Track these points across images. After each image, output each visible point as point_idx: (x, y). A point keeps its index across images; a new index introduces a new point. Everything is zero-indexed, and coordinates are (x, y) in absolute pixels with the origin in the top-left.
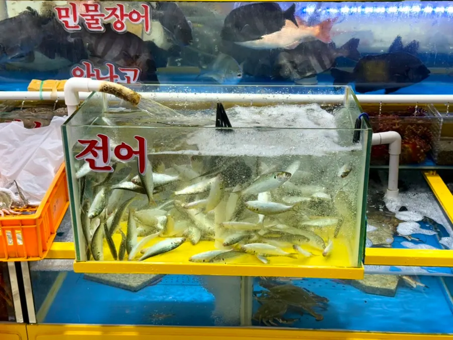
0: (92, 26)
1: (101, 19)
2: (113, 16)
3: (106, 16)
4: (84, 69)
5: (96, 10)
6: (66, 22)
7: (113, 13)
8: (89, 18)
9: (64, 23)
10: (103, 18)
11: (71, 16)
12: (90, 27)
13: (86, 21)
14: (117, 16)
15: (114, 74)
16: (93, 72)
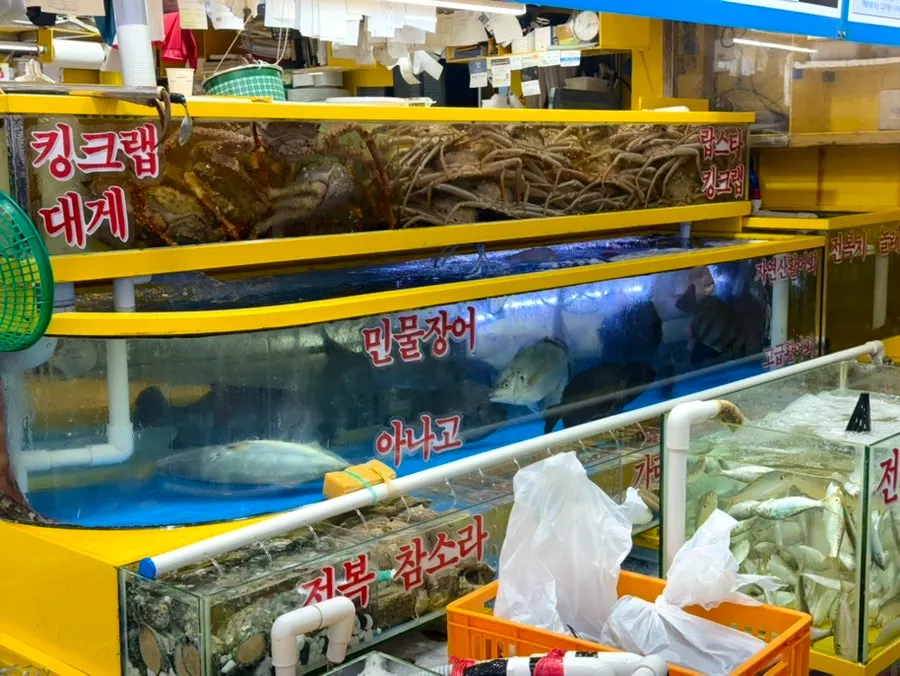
0: (409, 353)
1: (420, 341)
2: (434, 332)
3: (426, 333)
4: (392, 435)
5: (414, 326)
6: (375, 354)
7: (434, 327)
8: (405, 340)
9: (372, 356)
10: (421, 337)
11: (382, 342)
12: (406, 357)
13: (401, 347)
14: (438, 331)
15: (431, 433)
16: (404, 436)
